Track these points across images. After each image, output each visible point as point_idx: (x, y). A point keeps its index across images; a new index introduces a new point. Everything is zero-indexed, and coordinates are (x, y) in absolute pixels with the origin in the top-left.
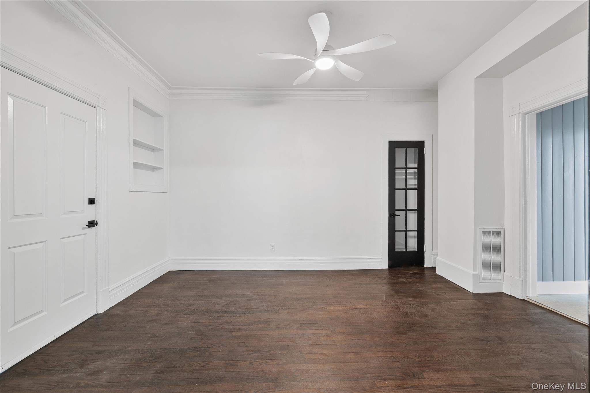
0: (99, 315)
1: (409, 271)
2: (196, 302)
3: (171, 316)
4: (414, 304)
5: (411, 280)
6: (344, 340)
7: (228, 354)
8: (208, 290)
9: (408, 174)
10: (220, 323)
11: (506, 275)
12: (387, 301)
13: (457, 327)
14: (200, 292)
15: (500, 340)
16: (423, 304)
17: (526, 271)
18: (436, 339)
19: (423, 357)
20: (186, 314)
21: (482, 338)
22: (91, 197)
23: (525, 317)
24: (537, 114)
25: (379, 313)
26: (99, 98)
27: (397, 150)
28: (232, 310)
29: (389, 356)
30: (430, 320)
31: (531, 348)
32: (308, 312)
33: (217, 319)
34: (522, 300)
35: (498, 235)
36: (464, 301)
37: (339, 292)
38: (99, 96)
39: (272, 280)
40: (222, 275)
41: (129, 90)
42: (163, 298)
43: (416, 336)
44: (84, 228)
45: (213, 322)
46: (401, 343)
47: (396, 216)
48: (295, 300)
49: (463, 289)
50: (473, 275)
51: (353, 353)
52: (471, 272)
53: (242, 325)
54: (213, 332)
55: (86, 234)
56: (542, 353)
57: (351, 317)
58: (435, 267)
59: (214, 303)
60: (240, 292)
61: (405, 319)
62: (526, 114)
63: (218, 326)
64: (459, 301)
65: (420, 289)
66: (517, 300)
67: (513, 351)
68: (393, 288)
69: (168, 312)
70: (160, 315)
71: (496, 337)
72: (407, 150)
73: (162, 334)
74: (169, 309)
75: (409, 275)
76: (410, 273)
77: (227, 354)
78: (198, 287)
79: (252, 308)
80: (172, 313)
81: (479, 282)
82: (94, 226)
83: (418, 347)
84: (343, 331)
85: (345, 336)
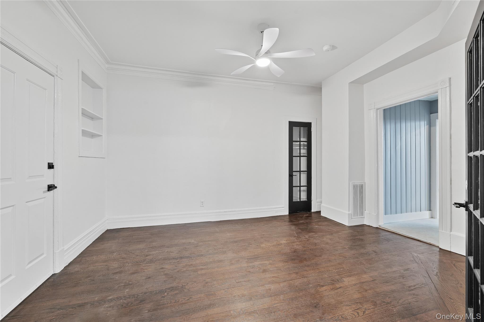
0: (57, 275)
1: (303, 215)
2: (151, 253)
3: (133, 266)
4: (317, 237)
5: (307, 221)
6: (284, 266)
7: (204, 288)
8: (155, 242)
9: (301, 146)
10: (182, 267)
11: (366, 212)
12: (299, 236)
13: (349, 248)
14: (149, 245)
15: (376, 253)
16: (322, 236)
17: (378, 209)
18: (340, 257)
19: (338, 269)
20: (147, 263)
21: (365, 253)
22: (50, 162)
23: (382, 238)
24: (383, 110)
25: (297, 245)
26: (57, 68)
27: (294, 128)
28: (186, 256)
29: (317, 271)
30: (331, 246)
31: (393, 255)
32: (248, 250)
33: (178, 264)
34: (376, 228)
35: (362, 187)
36: (345, 231)
37: (263, 233)
38: (57, 66)
39: (207, 229)
40: (161, 229)
41: (78, 62)
42: (116, 253)
43: (328, 256)
44: (44, 192)
45: (176, 266)
46: (321, 262)
47: (293, 176)
48: (234, 243)
49: (342, 224)
50: (348, 214)
51: (294, 274)
52: (347, 212)
53: (202, 266)
54: (180, 274)
55: (45, 197)
56: (398, 257)
57: (281, 250)
58: (320, 211)
59: (167, 252)
60: (185, 241)
61: (316, 246)
62: (378, 109)
63: (182, 269)
64: (343, 232)
65: (316, 226)
66: (373, 228)
67: (384, 258)
68: (298, 227)
69: (129, 264)
70: (123, 267)
71: (372, 251)
72: (300, 128)
73: (134, 281)
74: (128, 261)
75: (304, 218)
76: (304, 216)
77: (202, 288)
78: (145, 241)
79: (203, 252)
80: (132, 264)
81: (352, 219)
82: (53, 190)
83: (333, 263)
84: (280, 260)
85: (283, 263)
